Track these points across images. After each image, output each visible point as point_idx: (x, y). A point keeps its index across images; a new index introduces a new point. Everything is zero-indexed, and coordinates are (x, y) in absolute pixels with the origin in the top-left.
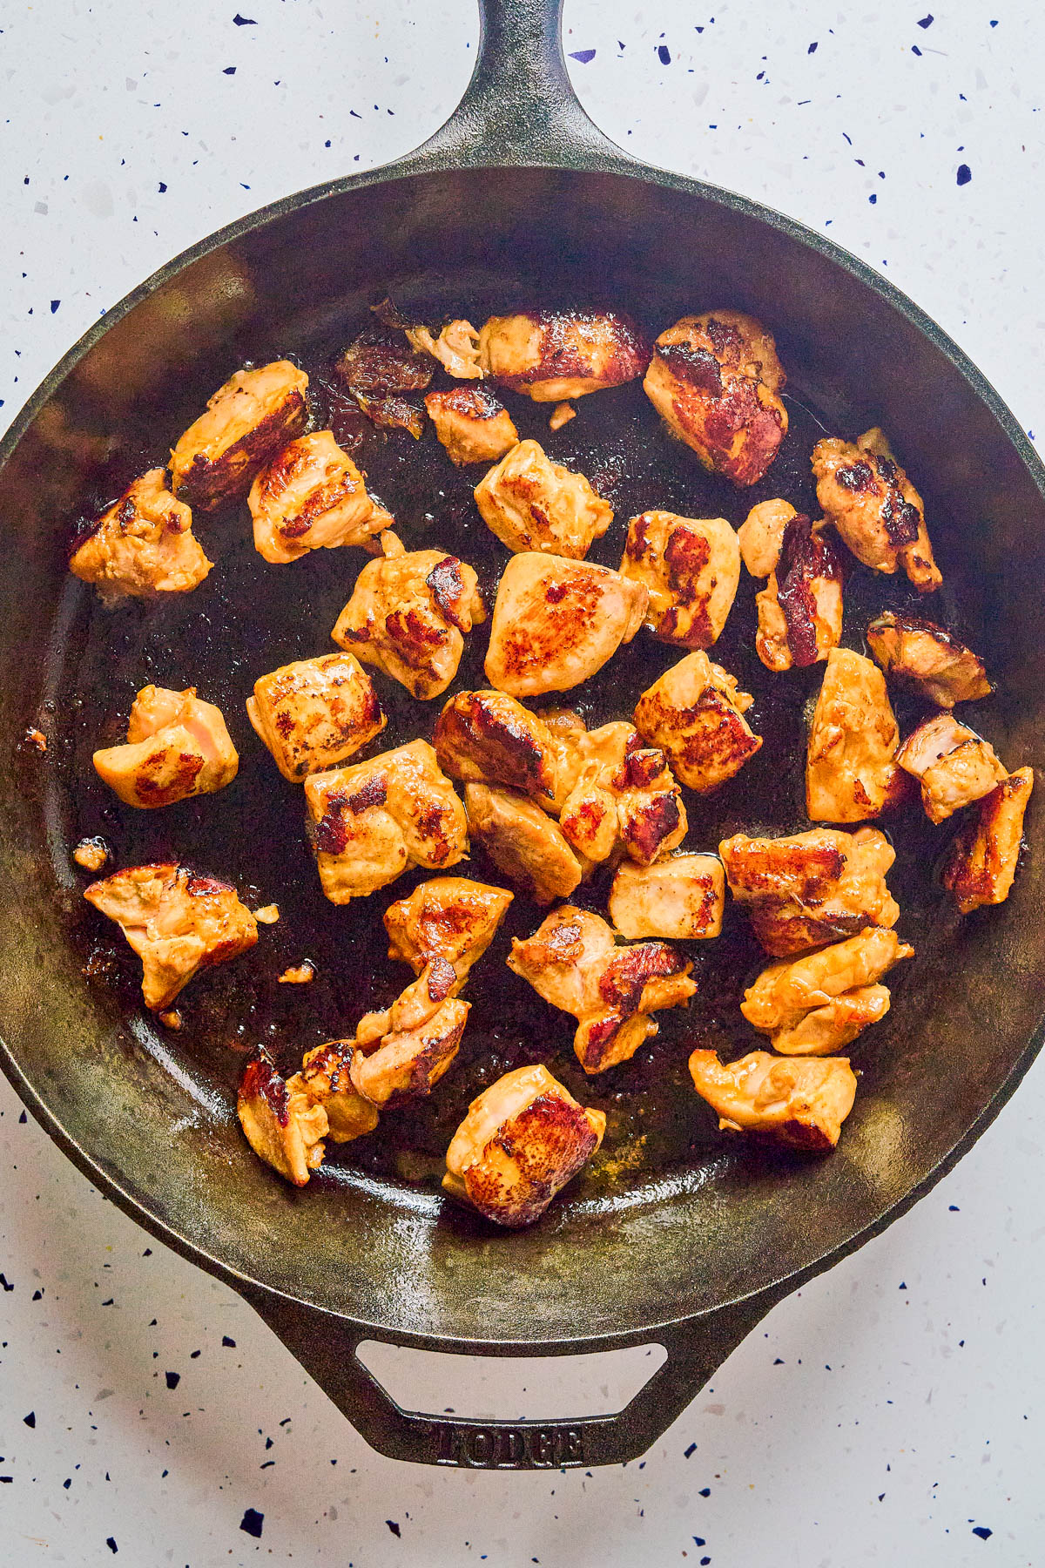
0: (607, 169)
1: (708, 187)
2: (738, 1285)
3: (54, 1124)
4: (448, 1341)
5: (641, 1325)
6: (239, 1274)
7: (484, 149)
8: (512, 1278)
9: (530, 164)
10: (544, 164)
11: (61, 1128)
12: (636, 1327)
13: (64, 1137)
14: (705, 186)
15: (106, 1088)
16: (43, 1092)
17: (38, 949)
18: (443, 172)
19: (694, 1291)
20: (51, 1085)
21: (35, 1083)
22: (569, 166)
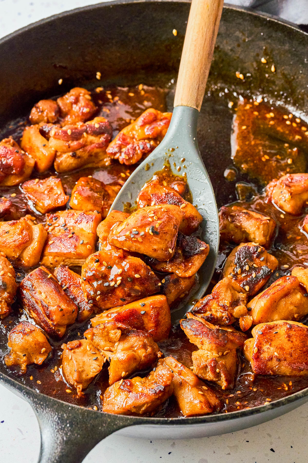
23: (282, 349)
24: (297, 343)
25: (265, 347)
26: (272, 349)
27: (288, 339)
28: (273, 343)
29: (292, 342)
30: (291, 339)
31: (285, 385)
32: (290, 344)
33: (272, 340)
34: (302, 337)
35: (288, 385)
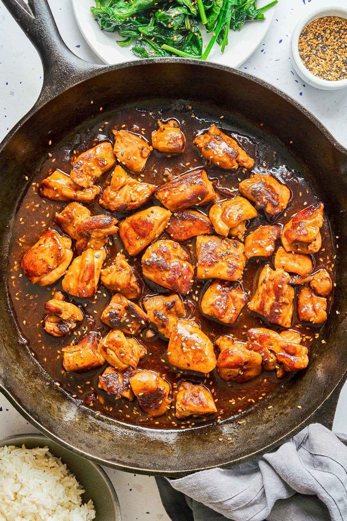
0: (99, 73)
1: (133, 62)
2: (326, 392)
3: (90, 457)
4: (246, 458)
5: (302, 421)
6: (171, 472)
7: (58, 88)
8: (257, 428)
9: (75, 85)
10: (79, 83)
11: (92, 456)
12: (301, 422)
13: (95, 459)
14: (131, 62)
15: (101, 438)
16: (81, 448)
17: (57, 406)
18: (50, 102)
19: (313, 402)
20: (83, 445)
21: (77, 447)
22: (87, 79)
23: (42, 252)
24: (37, 262)
25: (52, 244)
26: (48, 246)
27: (43, 259)
28: (49, 250)
29: (40, 260)
30: (41, 261)
31: (23, 241)
32: (40, 258)
33: (51, 250)
34: (37, 267)
35: (21, 242)
